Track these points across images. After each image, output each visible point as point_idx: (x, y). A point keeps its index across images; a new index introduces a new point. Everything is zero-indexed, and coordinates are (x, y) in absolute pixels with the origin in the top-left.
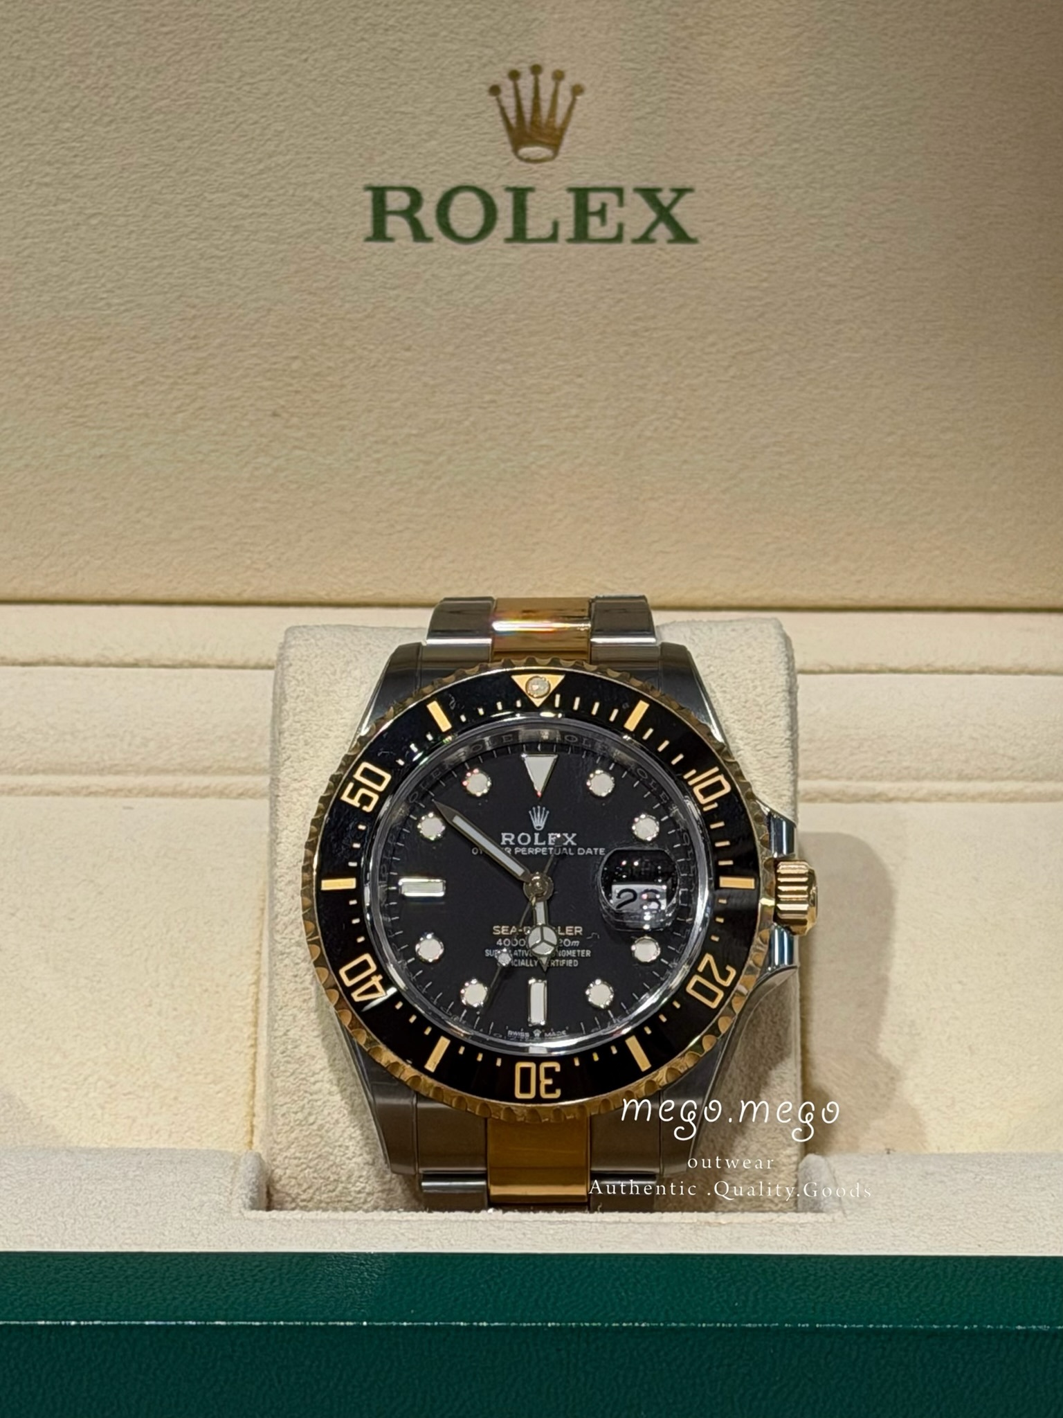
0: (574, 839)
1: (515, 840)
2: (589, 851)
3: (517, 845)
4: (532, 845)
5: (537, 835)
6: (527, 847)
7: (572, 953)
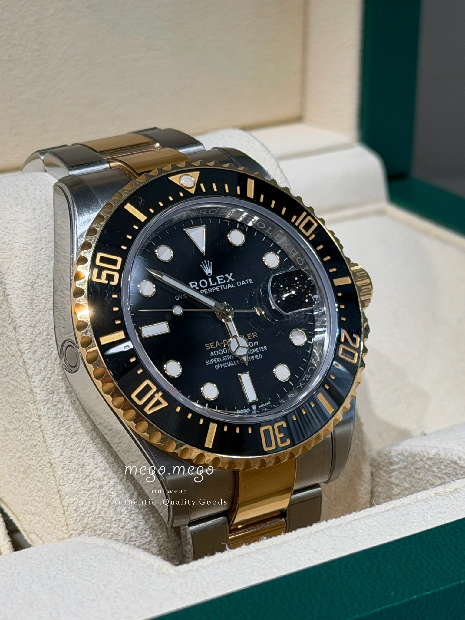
0: (232, 277)
1: (198, 286)
2: (243, 283)
3: (201, 288)
4: (209, 286)
5: (210, 279)
6: (207, 288)
7: (256, 350)
